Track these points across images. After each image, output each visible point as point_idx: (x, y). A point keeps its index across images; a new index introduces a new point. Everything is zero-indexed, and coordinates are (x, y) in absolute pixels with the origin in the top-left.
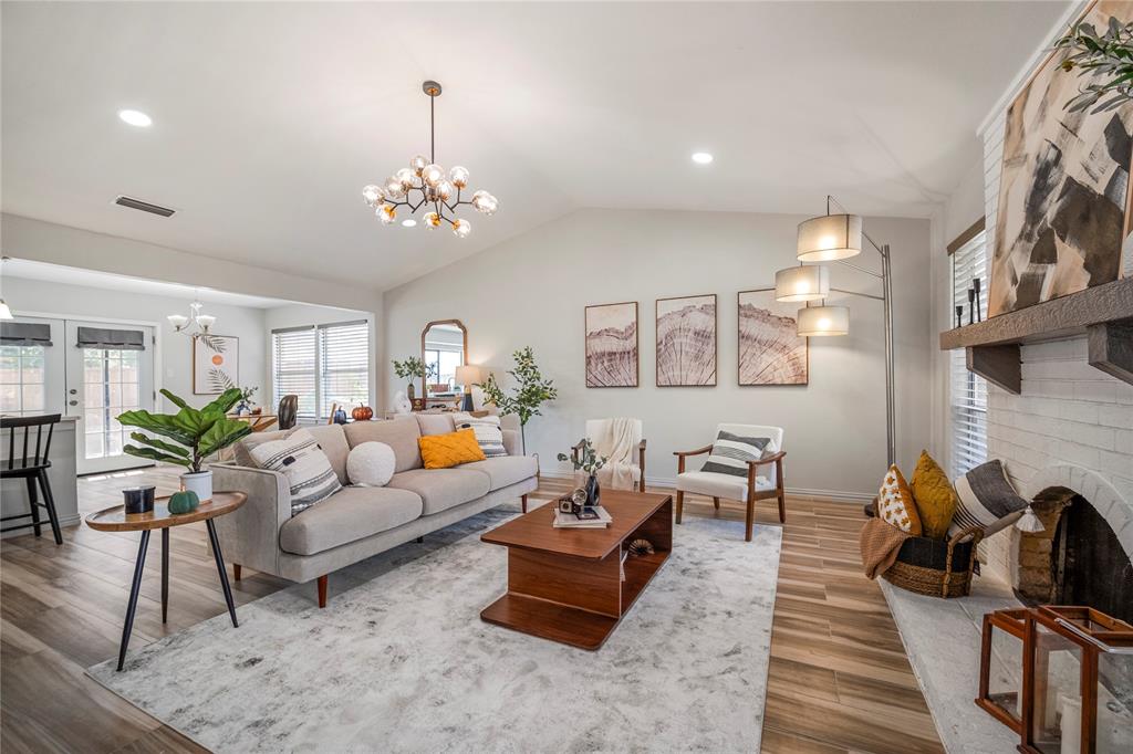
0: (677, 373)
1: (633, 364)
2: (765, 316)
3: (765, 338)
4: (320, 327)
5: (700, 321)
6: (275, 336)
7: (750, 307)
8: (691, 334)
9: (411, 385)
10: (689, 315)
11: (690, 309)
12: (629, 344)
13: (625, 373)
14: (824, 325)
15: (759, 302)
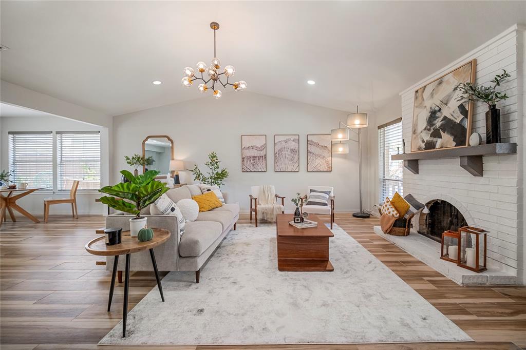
0: (283, 166)
1: (264, 162)
2: (317, 145)
3: (317, 153)
4: (57, 133)
5: (293, 145)
6: (11, 136)
7: (312, 141)
8: (289, 150)
9: (136, 170)
10: (288, 142)
11: (289, 140)
12: (262, 153)
13: (261, 166)
14: (341, 149)
15: (314, 139)
